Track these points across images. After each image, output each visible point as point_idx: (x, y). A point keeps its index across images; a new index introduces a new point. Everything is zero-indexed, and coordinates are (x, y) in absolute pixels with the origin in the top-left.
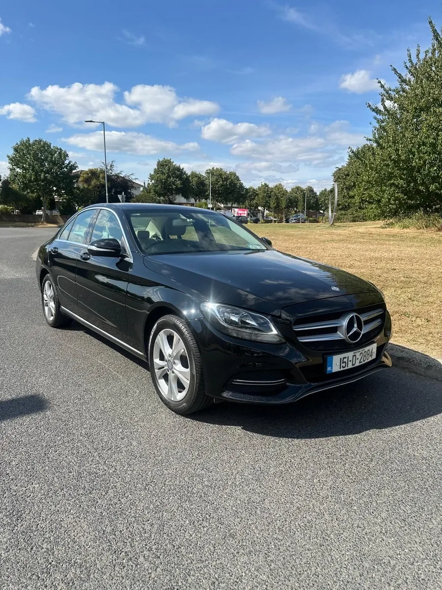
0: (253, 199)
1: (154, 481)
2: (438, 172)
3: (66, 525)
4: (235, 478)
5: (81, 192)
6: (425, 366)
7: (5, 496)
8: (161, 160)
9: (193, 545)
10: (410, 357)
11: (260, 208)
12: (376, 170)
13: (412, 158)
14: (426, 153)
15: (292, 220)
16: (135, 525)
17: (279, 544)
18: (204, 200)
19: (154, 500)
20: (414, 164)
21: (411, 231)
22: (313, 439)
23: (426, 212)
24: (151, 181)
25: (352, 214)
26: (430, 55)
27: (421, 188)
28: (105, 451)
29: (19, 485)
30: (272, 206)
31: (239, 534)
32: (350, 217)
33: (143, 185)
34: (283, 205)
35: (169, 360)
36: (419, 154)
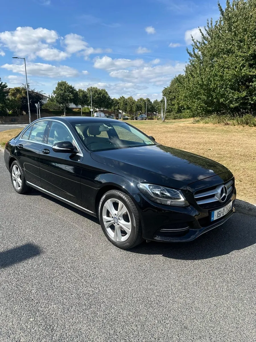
0: (116, 106)
1: (125, 295)
2: (224, 92)
3: (84, 331)
4: (172, 289)
5: (10, 102)
6: (248, 209)
7: (37, 315)
8: (60, 82)
9: (166, 336)
10: (239, 204)
11: (120, 111)
12: (190, 90)
13: (210, 84)
14: (218, 81)
15: (139, 118)
16: (126, 327)
17: (214, 329)
18: (86, 106)
19: (131, 309)
20: (211, 87)
21: (210, 125)
22: (205, 260)
23: (217, 114)
24: (54, 95)
25: (174, 115)
26: (218, 23)
27: (215, 100)
28: (88, 278)
29: (43, 307)
30: (128, 110)
31: (189, 326)
32: (172, 116)
33: (48, 97)
34: (134, 109)
35: (115, 217)
36: (214, 81)
